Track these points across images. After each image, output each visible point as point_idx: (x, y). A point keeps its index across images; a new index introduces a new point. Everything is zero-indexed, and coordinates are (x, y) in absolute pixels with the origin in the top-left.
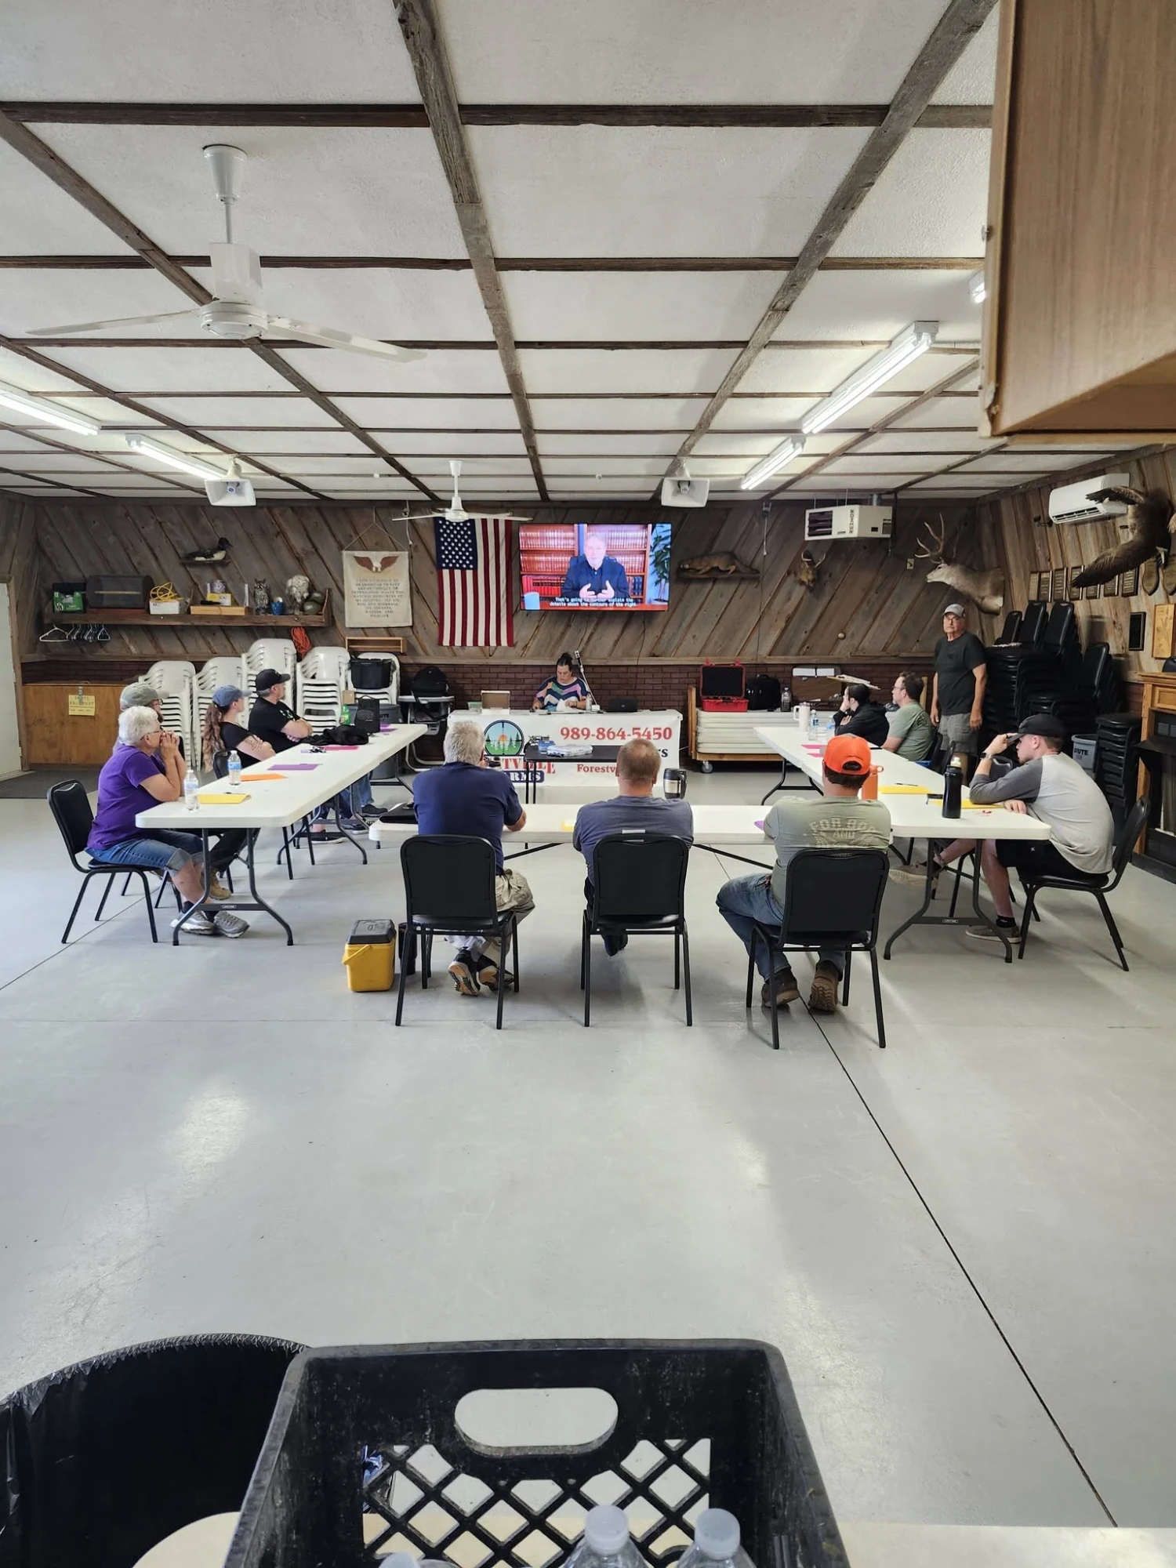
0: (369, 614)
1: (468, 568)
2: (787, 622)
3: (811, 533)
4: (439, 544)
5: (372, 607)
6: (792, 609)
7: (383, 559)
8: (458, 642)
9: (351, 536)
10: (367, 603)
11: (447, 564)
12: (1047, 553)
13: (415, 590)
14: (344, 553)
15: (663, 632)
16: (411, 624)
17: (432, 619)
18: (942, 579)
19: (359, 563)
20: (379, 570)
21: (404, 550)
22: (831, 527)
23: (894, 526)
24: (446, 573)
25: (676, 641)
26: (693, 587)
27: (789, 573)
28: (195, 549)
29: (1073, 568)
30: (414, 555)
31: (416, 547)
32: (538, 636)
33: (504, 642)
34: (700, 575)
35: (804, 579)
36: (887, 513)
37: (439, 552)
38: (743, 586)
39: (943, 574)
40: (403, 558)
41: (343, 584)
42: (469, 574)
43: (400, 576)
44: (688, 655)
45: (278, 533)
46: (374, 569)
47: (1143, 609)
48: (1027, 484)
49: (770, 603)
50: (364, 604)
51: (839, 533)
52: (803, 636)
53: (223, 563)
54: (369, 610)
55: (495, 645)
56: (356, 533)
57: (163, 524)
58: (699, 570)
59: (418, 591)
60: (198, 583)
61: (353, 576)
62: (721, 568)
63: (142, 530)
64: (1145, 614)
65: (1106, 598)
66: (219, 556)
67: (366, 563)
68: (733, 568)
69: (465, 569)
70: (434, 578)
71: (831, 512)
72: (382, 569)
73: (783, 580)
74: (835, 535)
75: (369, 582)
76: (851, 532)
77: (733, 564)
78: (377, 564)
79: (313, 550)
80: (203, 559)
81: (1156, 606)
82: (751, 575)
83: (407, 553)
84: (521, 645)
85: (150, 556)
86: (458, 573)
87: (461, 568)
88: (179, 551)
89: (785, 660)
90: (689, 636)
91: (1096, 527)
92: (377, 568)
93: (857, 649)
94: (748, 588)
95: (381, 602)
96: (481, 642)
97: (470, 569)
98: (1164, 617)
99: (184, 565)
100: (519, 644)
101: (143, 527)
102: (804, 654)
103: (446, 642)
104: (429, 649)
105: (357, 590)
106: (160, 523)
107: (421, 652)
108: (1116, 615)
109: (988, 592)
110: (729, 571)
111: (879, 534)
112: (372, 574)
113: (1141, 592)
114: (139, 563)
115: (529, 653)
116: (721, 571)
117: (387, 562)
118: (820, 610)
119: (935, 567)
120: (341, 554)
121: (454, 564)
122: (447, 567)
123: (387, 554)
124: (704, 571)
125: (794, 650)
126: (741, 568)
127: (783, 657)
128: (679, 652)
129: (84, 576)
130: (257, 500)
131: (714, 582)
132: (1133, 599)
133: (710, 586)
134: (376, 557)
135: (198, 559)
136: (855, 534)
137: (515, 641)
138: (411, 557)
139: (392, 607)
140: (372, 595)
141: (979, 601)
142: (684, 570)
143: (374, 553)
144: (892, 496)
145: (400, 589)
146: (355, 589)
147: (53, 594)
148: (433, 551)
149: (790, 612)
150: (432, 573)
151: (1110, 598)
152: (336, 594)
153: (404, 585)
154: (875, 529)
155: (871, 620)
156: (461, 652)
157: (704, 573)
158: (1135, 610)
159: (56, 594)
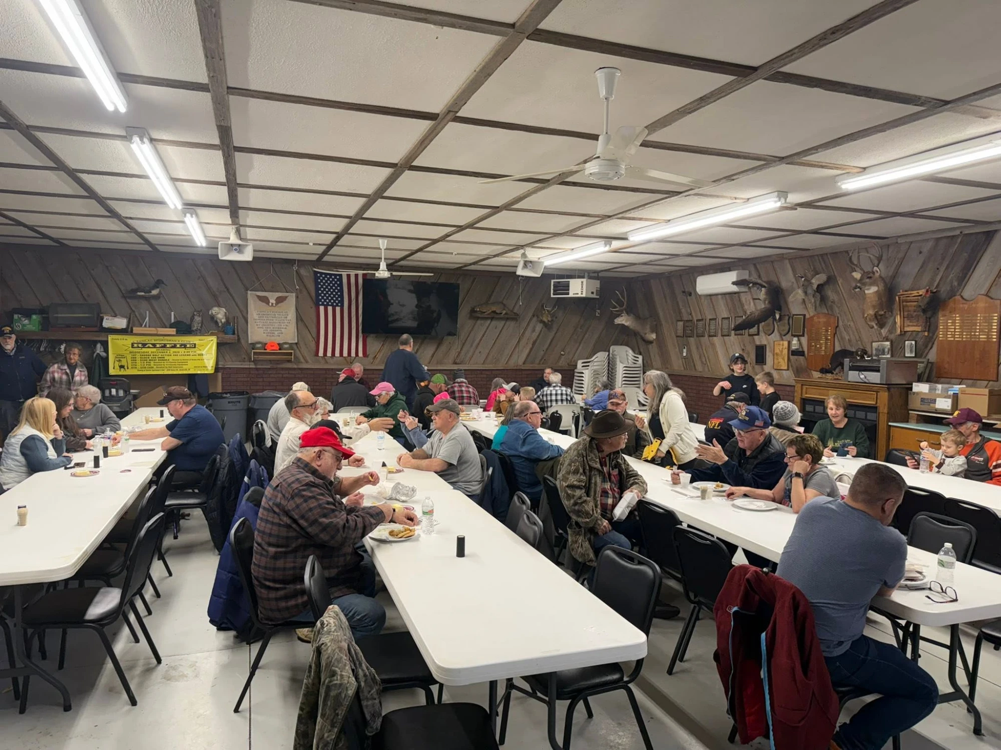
0: (265, 335)
1: (337, 305)
2: (533, 344)
3: (555, 293)
4: (317, 289)
5: (269, 329)
6: (536, 337)
7: (277, 298)
8: (329, 354)
9: (254, 282)
10: (264, 327)
11: (323, 303)
12: (689, 311)
13: (300, 319)
14: (249, 292)
15: (461, 349)
16: (296, 341)
17: (311, 339)
18: (623, 322)
19: (260, 300)
20: (274, 305)
21: (292, 292)
22: (569, 290)
23: (601, 291)
24: (322, 308)
25: (470, 354)
26: (479, 322)
27: (534, 316)
28: (134, 286)
29: (710, 319)
30: (299, 297)
31: (301, 290)
32: (383, 351)
33: (361, 354)
34: (484, 315)
35: (545, 319)
36: (597, 284)
37: (318, 295)
38: (508, 323)
39: (623, 320)
40: (292, 298)
41: (247, 313)
42: (338, 309)
43: (289, 310)
44: (476, 363)
45: (199, 278)
46: (270, 304)
47: (764, 342)
48: (671, 272)
49: (524, 333)
50: (262, 328)
51: (574, 294)
52: (542, 353)
53: (157, 297)
54: (266, 332)
55: (354, 356)
56: (259, 280)
57: (109, 268)
58: (484, 312)
59: (302, 320)
60: (135, 310)
61: (254, 309)
62: (498, 311)
63: (92, 272)
64: (766, 345)
65: (736, 336)
66: (155, 292)
67: (265, 300)
68: (504, 312)
69: (336, 306)
70: (313, 311)
71: (569, 282)
72: (276, 305)
73: (531, 320)
74: (571, 295)
75: (266, 313)
76: (582, 294)
77: (504, 309)
78: (272, 301)
79: (225, 290)
80: (143, 294)
81: (774, 342)
82: (513, 317)
83: (294, 294)
84: (371, 356)
85: (97, 290)
86: (330, 309)
87: (332, 305)
88: (122, 288)
89: (532, 367)
90: (477, 351)
91: (726, 298)
92: (272, 304)
93: (571, 362)
94: (511, 324)
95: (275, 326)
96: (345, 354)
97: (338, 306)
98: (781, 347)
99: (124, 297)
100: (370, 356)
101: (93, 270)
102: (543, 364)
103: (321, 353)
104: (308, 358)
105: (257, 318)
106: (107, 267)
107: (302, 360)
108: (744, 345)
109: (648, 330)
110: (501, 313)
111: (594, 296)
112: (270, 308)
113: (762, 333)
114: (88, 296)
115: (377, 361)
116: (497, 313)
117: (280, 300)
118: (551, 337)
119: (618, 316)
120: (247, 293)
121: (328, 303)
122: (323, 304)
123: (280, 294)
124: (488, 312)
125: (537, 361)
126: (509, 312)
127: (531, 365)
128: (471, 362)
129: (40, 303)
130: (254, 258)
131: (492, 320)
132: (756, 337)
133: (489, 322)
134: (272, 297)
135: (139, 294)
136: (584, 295)
137: (368, 354)
138: (297, 297)
139: (282, 330)
140: (269, 322)
141: (643, 335)
142: (476, 311)
143: (271, 293)
144: (596, 275)
145: (289, 317)
146: (256, 317)
147: (13, 316)
148: (313, 294)
149: (535, 338)
150: (311, 308)
151: (739, 337)
152: (242, 321)
153: (292, 315)
154: (592, 293)
155: (578, 344)
156: (331, 361)
157: (488, 314)
158: (758, 343)
159: (16, 317)
